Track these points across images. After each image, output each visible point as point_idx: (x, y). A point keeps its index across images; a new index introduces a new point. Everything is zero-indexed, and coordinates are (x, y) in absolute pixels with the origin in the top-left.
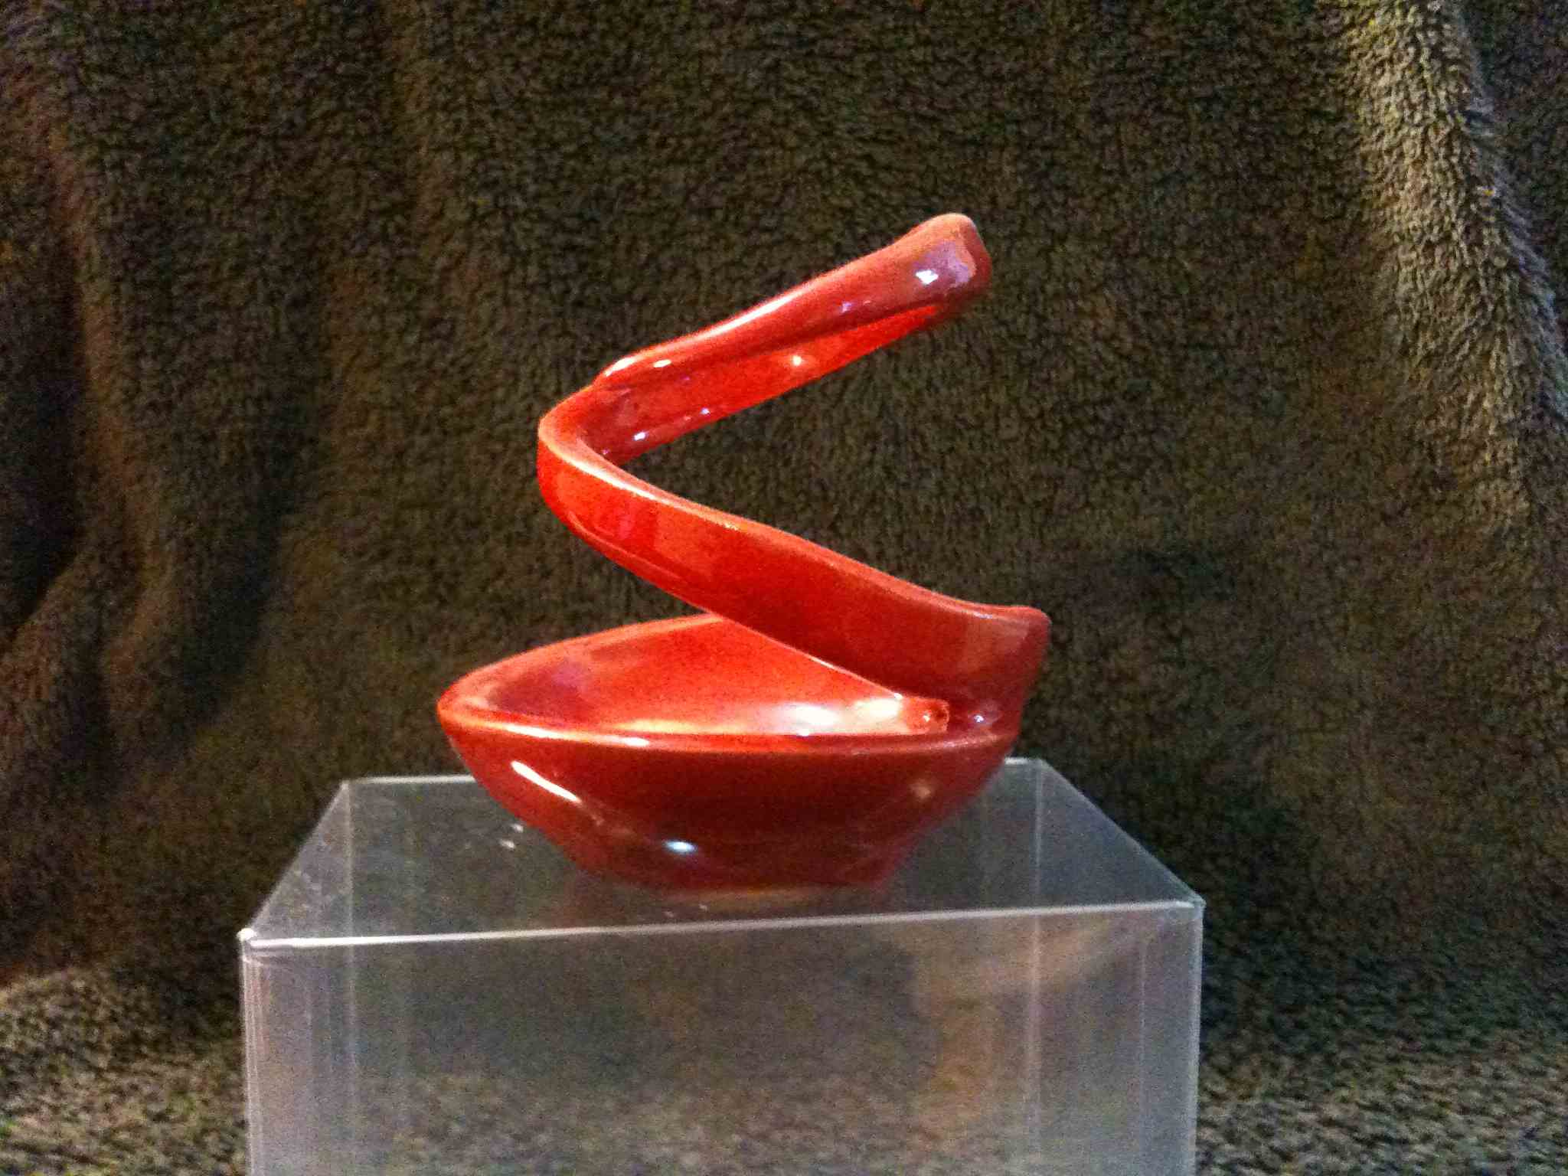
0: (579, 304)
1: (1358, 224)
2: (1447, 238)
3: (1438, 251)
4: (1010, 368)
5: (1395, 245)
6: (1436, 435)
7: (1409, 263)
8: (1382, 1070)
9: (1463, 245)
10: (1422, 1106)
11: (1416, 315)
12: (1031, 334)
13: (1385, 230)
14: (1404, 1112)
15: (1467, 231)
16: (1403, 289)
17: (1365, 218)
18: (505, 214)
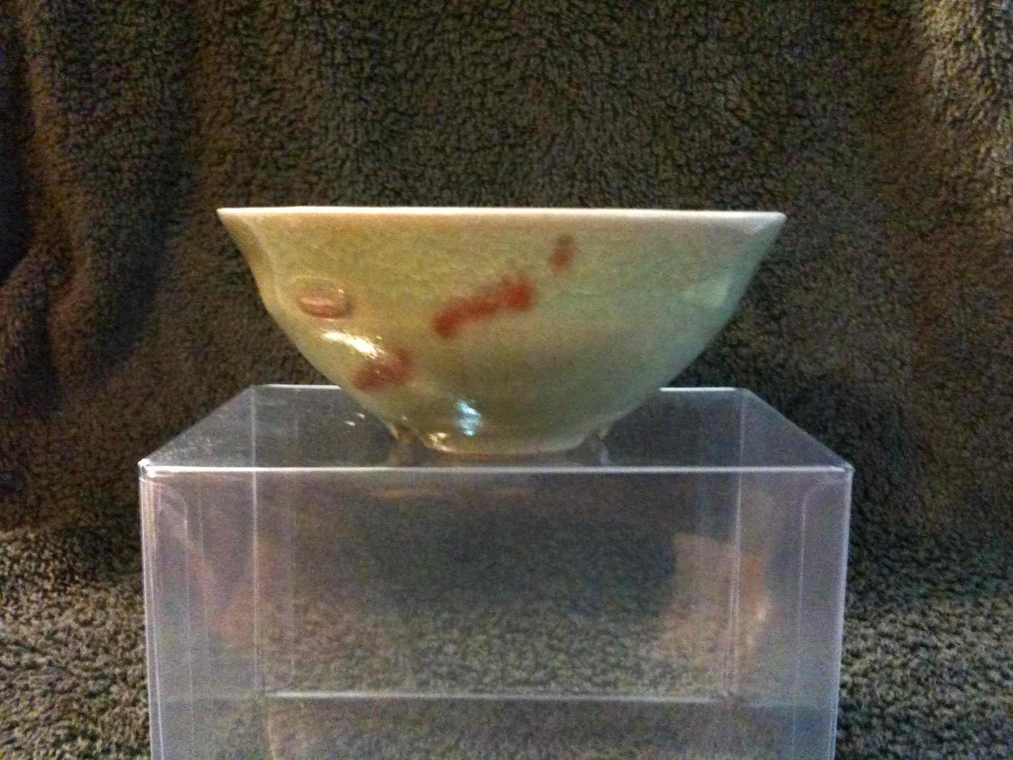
0: (370, 79)
1: (908, 31)
2: (969, 38)
3: (963, 48)
4: (666, 128)
5: (933, 45)
6: (959, 177)
7: (941, 57)
8: (916, 603)
9: (981, 44)
10: (945, 626)
11: (946, 93)
12: (682, 106)
13: (925, 35)
14: (933, 629)
15: (984, 34)
16: (937, 74)
17: (912, 27)
18: (319, 15)
